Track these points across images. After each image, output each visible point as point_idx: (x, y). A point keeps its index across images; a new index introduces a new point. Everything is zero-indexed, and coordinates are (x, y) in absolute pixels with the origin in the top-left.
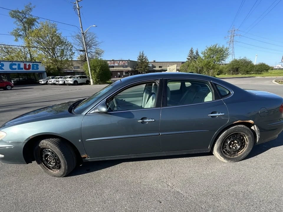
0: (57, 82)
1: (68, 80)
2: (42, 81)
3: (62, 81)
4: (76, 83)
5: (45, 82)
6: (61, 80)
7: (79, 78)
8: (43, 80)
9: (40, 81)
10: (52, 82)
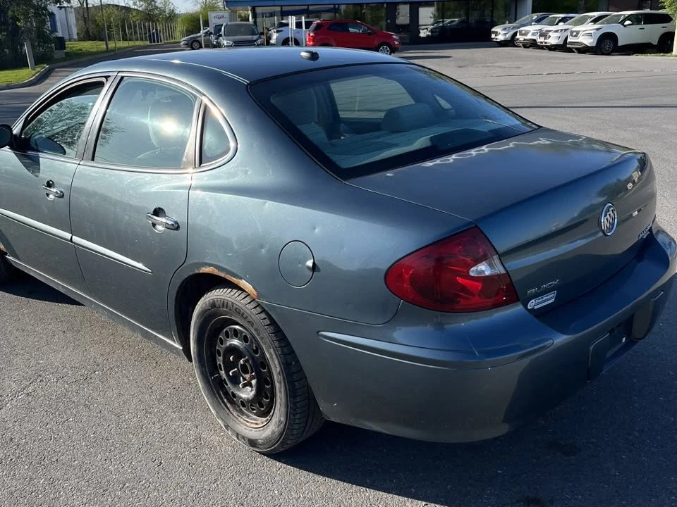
0: (542, 39)
1: (578, 32)
2: (500, 33)
3: (558, 34)
4: (607, 45)
5: (507, 35)
6: (557, 31)
7: (628, 22)
8: (505, 29)
9: (494, 32)
10: (529, 37)
